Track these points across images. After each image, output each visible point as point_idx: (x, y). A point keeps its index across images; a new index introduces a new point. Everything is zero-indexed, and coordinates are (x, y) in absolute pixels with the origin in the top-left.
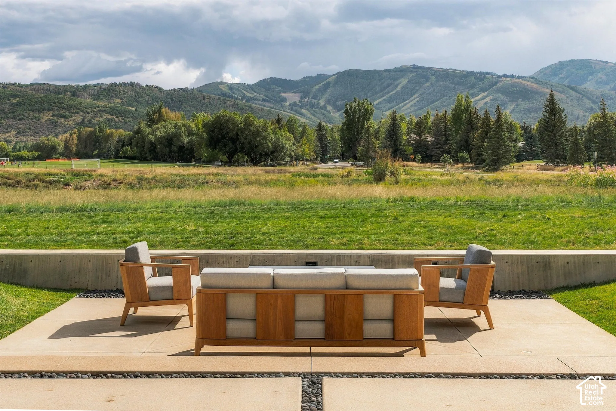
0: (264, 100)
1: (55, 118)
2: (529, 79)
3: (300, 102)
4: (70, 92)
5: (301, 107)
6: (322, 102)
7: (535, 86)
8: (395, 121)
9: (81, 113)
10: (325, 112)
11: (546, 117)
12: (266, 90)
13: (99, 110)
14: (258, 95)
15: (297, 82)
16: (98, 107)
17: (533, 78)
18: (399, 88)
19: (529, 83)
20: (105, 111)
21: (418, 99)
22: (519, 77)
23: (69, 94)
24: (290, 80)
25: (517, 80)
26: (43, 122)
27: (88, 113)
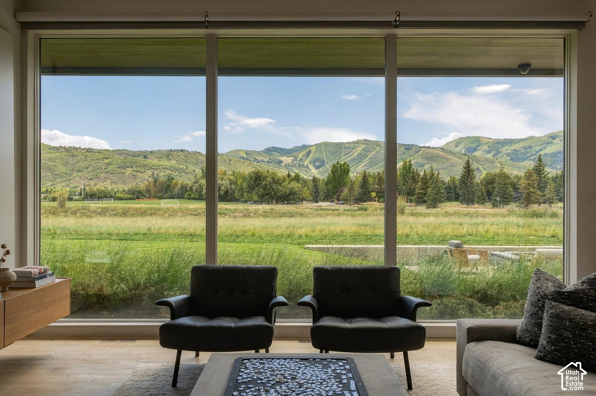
0: (268, 162)
1: (135, 173)
2: (439, 149)
3: (291, 163)
4: (142, 156)
5: (292, 166)
6: (306, 163)
7: (443, 154)
8: (365, 176)
9: (151, 169)
10: (307, 170)
11: (463, 174)
12: (270, 155)
13: (163, 168)
14: (264, 158)
15: (289, 150)
16: (162, 166)
17: (442, 149)
18: (356, 154)
19: (439, 152)
20: (166, 169)
21: (367, 162)
22: (433, 148)
23: (142, 157)
24: (285, 149)
25: (432, 150)
26: (127, 175)
27: (156, 170)
